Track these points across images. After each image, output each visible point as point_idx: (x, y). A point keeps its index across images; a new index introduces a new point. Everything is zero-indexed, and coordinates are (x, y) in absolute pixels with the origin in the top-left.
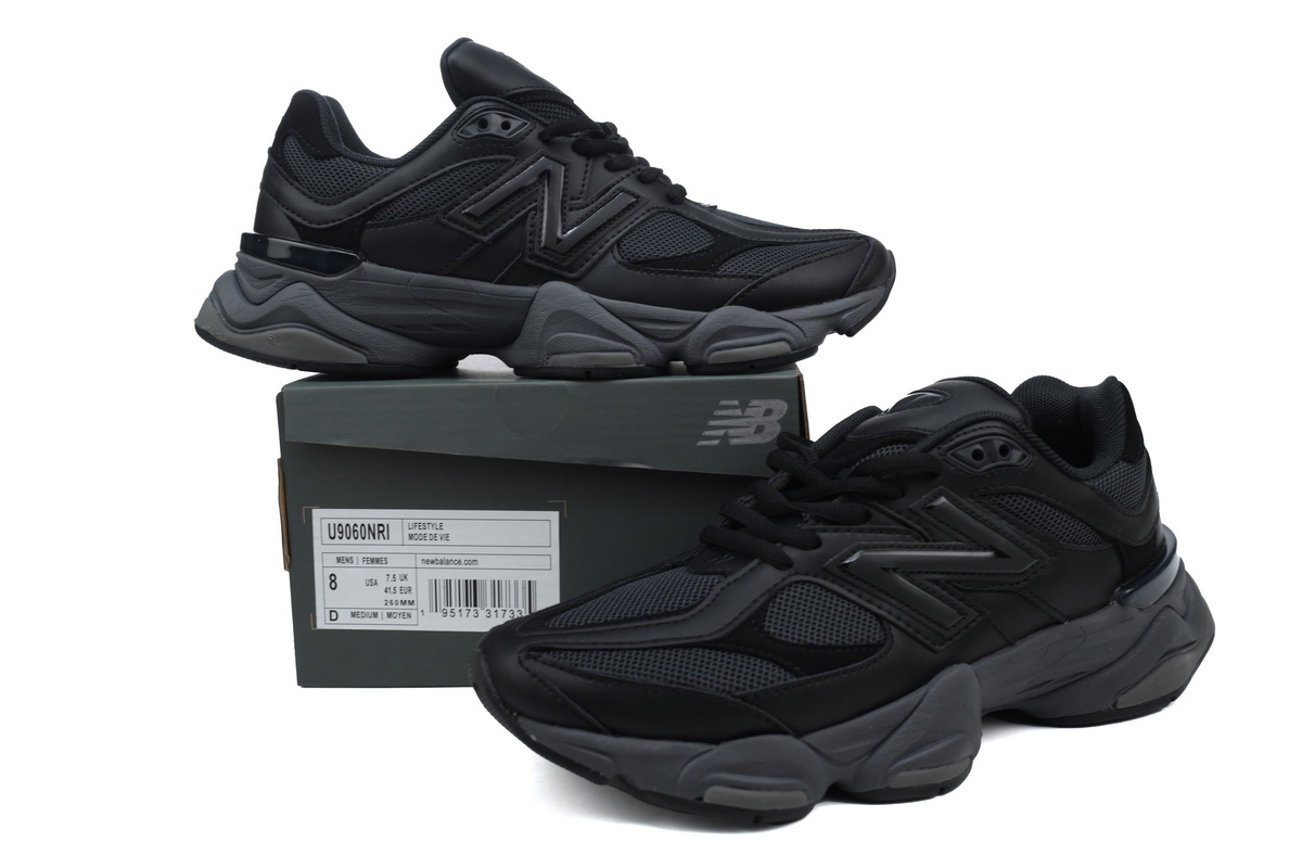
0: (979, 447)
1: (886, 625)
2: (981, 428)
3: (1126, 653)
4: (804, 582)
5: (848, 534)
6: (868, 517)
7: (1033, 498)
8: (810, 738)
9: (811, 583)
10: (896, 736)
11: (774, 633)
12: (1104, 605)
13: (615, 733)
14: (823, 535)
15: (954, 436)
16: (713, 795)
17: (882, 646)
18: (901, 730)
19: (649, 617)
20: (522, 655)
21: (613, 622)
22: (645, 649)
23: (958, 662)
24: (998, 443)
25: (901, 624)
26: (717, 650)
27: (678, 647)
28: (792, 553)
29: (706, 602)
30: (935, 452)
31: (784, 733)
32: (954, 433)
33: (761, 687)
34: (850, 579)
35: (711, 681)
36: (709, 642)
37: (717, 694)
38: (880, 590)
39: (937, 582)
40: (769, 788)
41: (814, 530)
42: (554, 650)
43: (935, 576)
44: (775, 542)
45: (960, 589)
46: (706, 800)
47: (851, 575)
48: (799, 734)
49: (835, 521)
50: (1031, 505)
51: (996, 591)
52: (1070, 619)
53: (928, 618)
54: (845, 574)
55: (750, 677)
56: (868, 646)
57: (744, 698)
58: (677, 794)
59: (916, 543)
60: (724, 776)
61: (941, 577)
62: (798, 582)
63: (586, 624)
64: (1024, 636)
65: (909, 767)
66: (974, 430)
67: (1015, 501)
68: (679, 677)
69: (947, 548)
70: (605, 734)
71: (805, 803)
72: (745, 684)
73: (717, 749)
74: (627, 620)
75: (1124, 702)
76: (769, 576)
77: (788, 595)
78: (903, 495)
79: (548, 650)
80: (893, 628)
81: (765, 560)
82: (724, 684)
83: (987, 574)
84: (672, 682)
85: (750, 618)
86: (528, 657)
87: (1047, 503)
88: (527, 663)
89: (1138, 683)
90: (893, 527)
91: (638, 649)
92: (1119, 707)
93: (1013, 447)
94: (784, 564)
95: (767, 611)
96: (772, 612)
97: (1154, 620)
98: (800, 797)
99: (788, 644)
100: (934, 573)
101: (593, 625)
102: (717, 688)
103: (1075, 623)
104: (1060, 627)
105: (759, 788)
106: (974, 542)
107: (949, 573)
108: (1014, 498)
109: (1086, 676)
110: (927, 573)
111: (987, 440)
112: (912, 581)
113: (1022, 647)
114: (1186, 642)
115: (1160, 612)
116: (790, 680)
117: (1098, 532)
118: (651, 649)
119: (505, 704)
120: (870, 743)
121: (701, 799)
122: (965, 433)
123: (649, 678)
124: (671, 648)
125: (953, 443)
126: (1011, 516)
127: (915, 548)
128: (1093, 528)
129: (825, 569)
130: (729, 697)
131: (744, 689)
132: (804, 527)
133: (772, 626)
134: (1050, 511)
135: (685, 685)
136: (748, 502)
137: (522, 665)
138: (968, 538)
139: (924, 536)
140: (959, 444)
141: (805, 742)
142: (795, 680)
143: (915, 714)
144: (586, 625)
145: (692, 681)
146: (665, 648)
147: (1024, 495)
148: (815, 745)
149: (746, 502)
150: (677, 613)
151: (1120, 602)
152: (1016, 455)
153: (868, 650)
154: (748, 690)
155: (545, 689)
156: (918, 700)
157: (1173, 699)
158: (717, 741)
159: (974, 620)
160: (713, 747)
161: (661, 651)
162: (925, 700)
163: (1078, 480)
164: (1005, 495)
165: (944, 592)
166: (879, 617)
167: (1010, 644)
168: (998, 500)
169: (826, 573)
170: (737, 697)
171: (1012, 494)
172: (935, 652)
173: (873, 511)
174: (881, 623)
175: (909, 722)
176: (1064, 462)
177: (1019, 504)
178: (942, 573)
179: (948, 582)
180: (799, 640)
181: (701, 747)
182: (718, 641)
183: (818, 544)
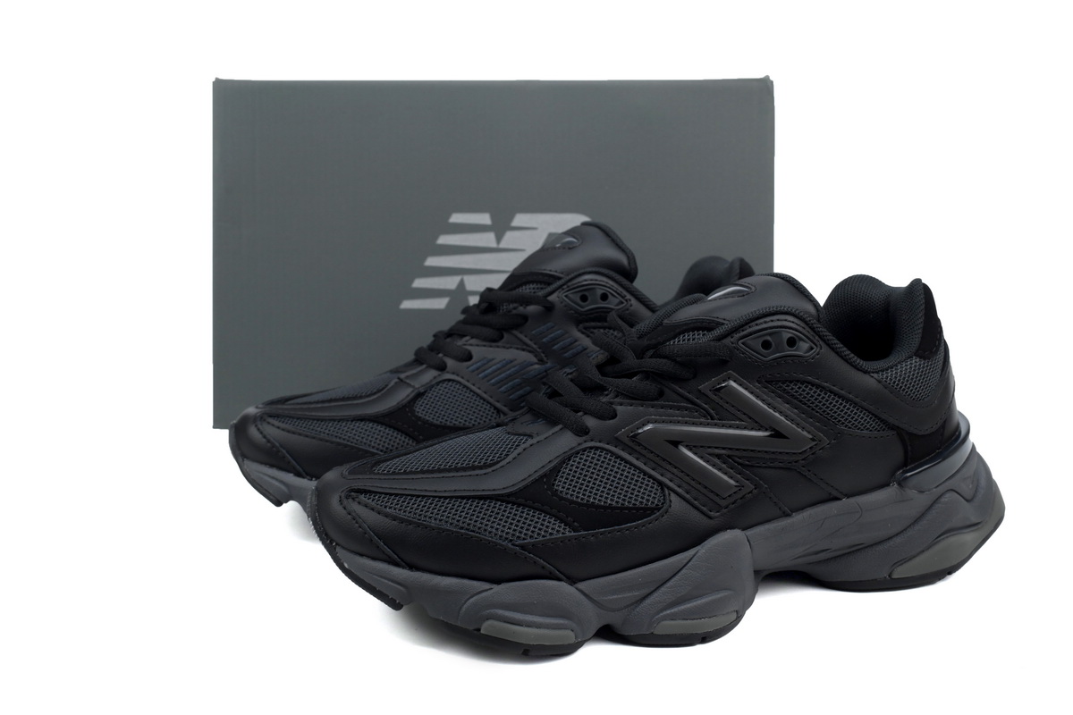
0: (769, 338)
1: (667, 491)
2: (772, 321)
3: (905, 529)
4: (597, 448)
5: (641, 408)
6: (661, 394)
7: (818, 386)
8: (581, 585)
9: (603, 449)
10: (663, 589)
11: (561, 492)
12: (886, 485)
13: (412, 567)
14: (619, 408)
15: (747, 327)
16: (487, 627)
17: (659, 509)
18: (668, 584)
19: (457, 470)
20: (343, 495)
21: (428, 472)
22: (446, 498)
23: (732, 528)
24: (786, 335)
25: (680, 490)
26: (508, 503)
27: (474, 497)
28: (591, 422)
29: (509, 459)
30: (727, 341)
31: (559, 580)
32: (747, 324)
33: (541, 538)
34: (637, 448)
35: (497, 529)
36: (502, 495)
37: (500, 542)
38: (664, 460)
39: (718, 456)
40: (539, 626)
41: (612, 403)
42: (370, 492)
43: (717, 451)
44: (577, 412)
45: (739, 464)
46: (482, 632)
47: (640, 445)
48: (572, 581)
49: (633, 397)
50: (815, 392)
51: (775, 468)
52: (848, 496)
53: (706, 488)
54: (635, 444)
55: (532, 529)
56: (645, 509)
57: (523, 547)
58: (459, 624)
59: (702, 420)
60: (500, 612)
61: (723, 452)
62: (591, 448)
63: (405, 471)
64: (802, 508)
65: (673, 617)
66: (765, 322)
67: (799, 388)
68: (469, 525)
69: (730, 427)
70: (403, 568)
71: (572, 640)
72: (526, 534)
73: (496, 588)
74: (440, 471)
75: (899, 573)
76: (567, 441)
77: (581, 459)
78: (695, 376)
79: (365, 492)
80: (672, 494)
81: (567, 426)
82: (507, 533)
83: (766, 452)
84: (462, 528)
85: (542, 477)
86: (347, 497)
87: (831, 392)
88: (345, 502)
89: (914, 557)
90: (682, 404)
91: (440, 497)
92: (895, 576)
93: (801, 339)
94: (582, 431)
95: (559, 471)
96: (564, 473)
97: (935, 502)
98: (569, 637)
99: (572, 502)
100: (716, 448)
101: (411, 473)
102: (501, 536)
103: (852, 500)
104: (838, 502)
105: (529, 625)
106: (756, 422)
107: (730, 449)
108: (799, 385)
109: (866, 547)
110: (709, 447)
111: (776, 333)
112: (695, 454)
113: (798, 518)
114: (968, 523)
115: (941, 496)
116: (568, 534)
117: (882, 421)
118: (451, 498)
119: (326, 535)
120: (638, 594)
121: (479, 630)
122: (757, 325)
123: (443, 523)
124: (468, 498)
125: (745, 332)
126: (795, 401)
127: (701, 424)
128: (876, 416)
129: (616, 438)
130: (510, 545)
131: (524, 539)
132: (604, 400)
133: (560, 486)
134: (833, 399)
135: (473, 531)
136: (571, 373)
137: (341, 504)
138: (751, 418)
139: (709, 414)
140: (751, 334)
141: (577, 589)
142: (573, 534)
143: (684, 571)
144: (405, 473)
145: (479, 528)
146: (463, 498)
147: (809, 383)
148: (587, 592)
149: (568, 374)
150: (481, 468)
151: (899, 484)
152: (804, 346)
153: (646, 512)
154: (529, 540)
155: (357, 525)
156: (688, 559)
157: (950, 573)
158: (498, 582)
159: (751, 492)
160: (494, 586)
161: (459, 500)
162: (694, 559)
163: (866, 372)
164: (791, 382)
165: (724, 465)
166: (661, 484)
167: (787, 515)
168: (784, 386)
169: (618, 442)
170: (517, 546)
171: (798, 381)
172: (710, 518)
173: (666, 390)
174: (662, 489)
175: (677, 577)
176: (852, 355)
177: (804, 391)
178: (724, 449)
179: (729, 456)
180: (582, 499)
181: (486, 586)
182: (509, 495)
183: (614, 416)
